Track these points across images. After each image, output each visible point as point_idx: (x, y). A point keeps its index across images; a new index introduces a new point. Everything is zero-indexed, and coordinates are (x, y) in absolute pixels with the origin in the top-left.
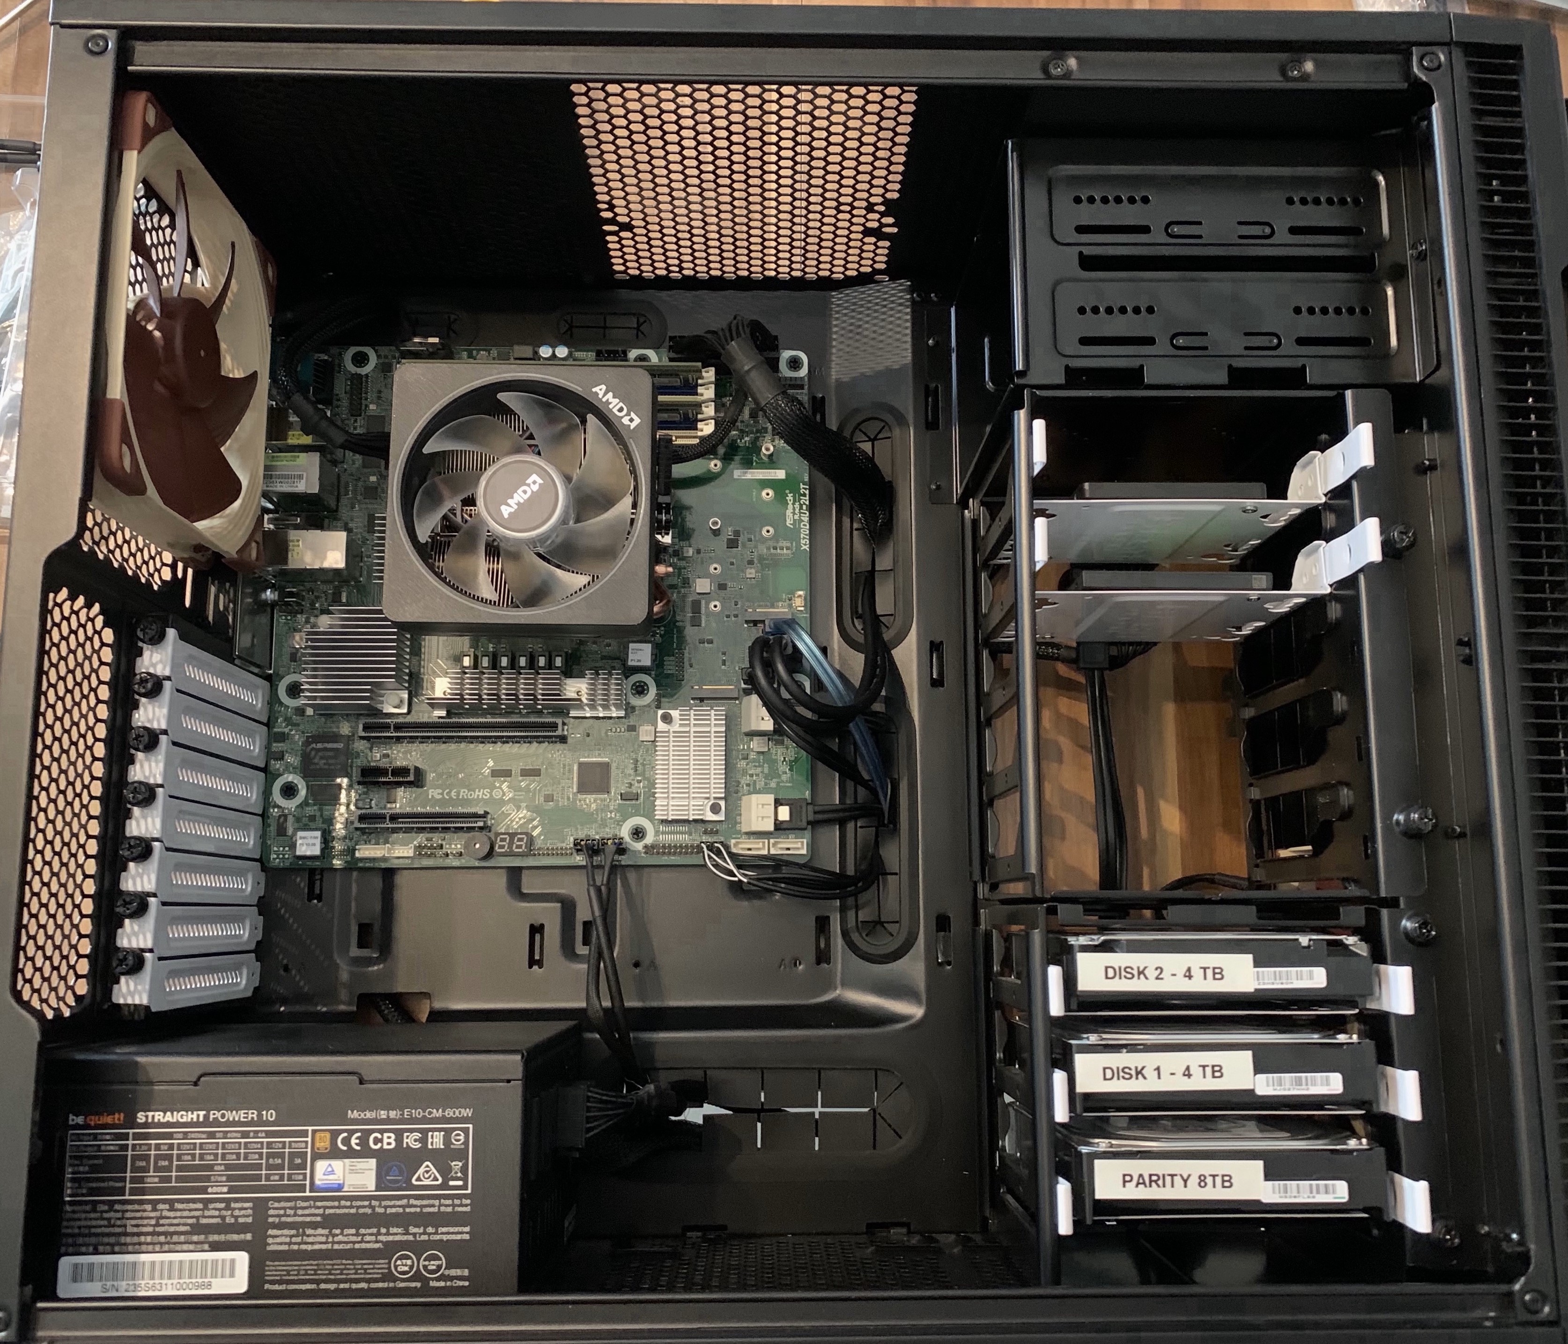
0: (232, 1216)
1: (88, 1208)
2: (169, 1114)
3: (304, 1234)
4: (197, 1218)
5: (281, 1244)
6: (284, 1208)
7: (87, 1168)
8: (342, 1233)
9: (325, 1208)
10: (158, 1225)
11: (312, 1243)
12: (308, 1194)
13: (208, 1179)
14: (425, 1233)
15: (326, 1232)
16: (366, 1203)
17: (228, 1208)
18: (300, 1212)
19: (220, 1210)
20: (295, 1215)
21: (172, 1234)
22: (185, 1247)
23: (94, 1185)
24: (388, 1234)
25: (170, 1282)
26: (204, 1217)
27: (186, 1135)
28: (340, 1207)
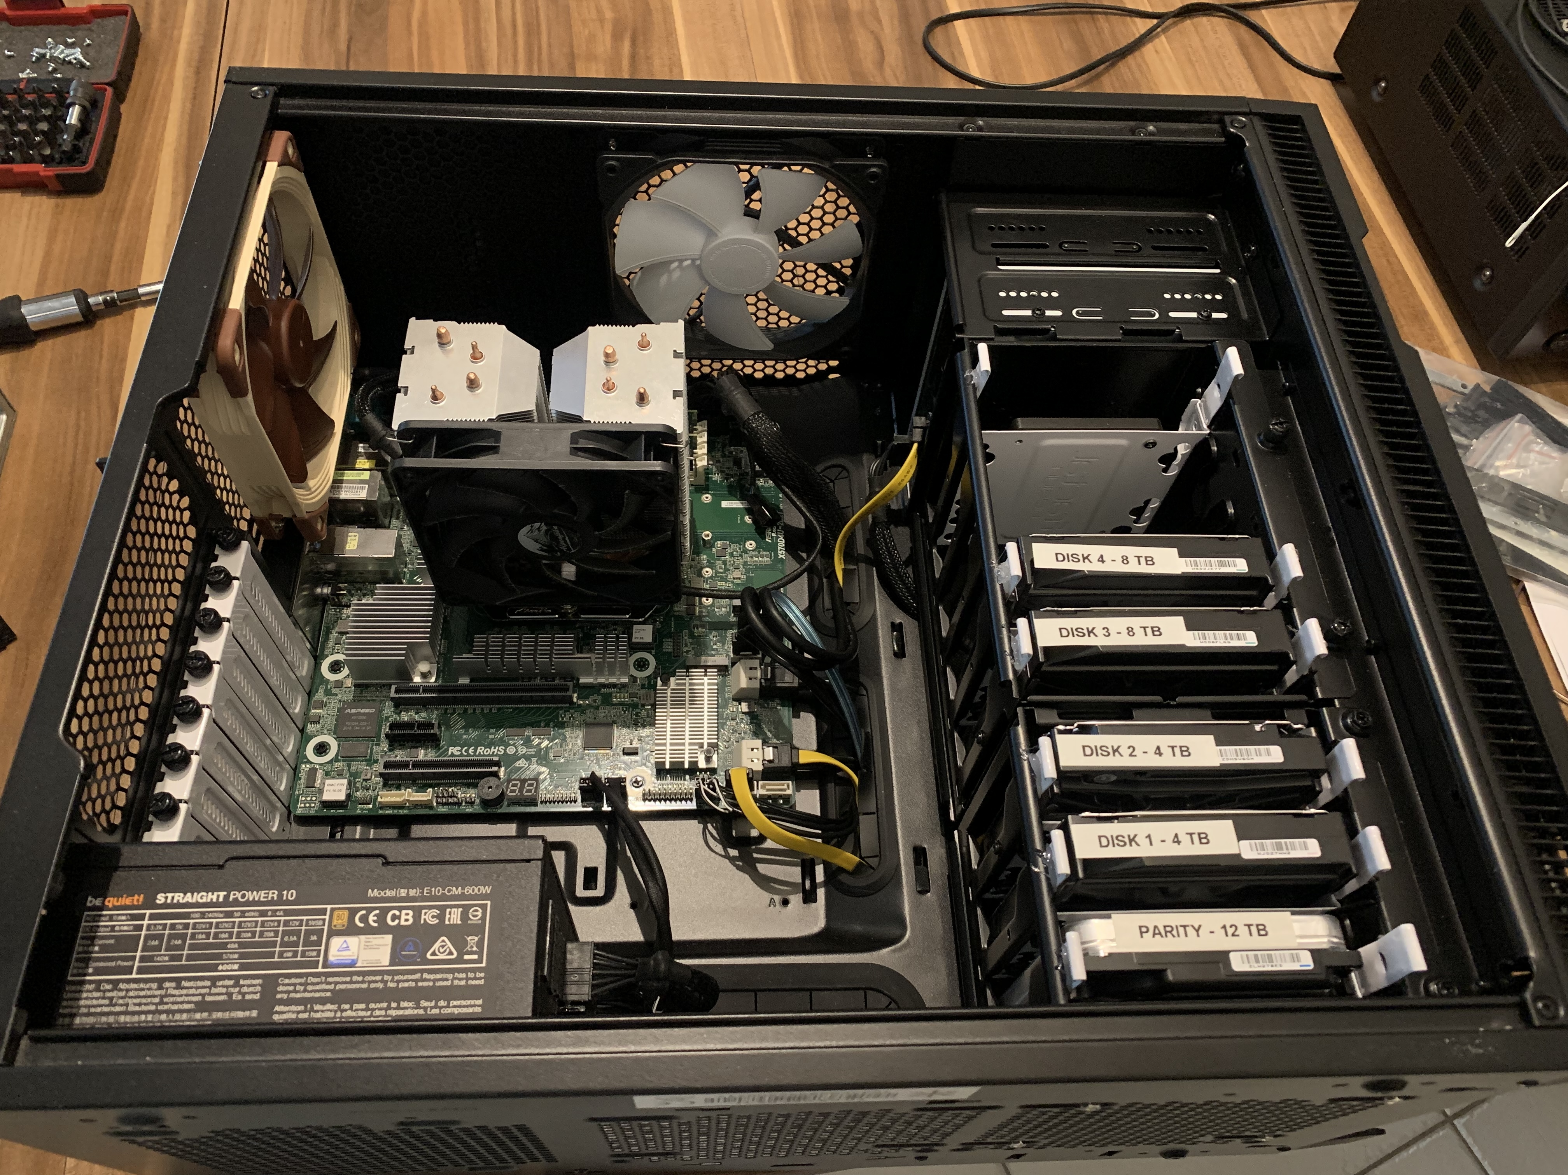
0: (239, 992)
1: (92, 987)
2: (189, 895)
4: (203, 995)
6: (295, 985)
8: (351, 1009)
9: (336, 983)
10: (161, 1003)
12: (320, 970)
13: (219, 957)
14: (436, 1007)
15: (334, 1007)
16: (379, 978)
17: (236, 985)
18: (310, 988)
19: (227, 987)
20: (305, 991)
23: (102, 964)
24: (398, 1008)
26: (210, 994)
27: (203, 915)
28: (351, 982)
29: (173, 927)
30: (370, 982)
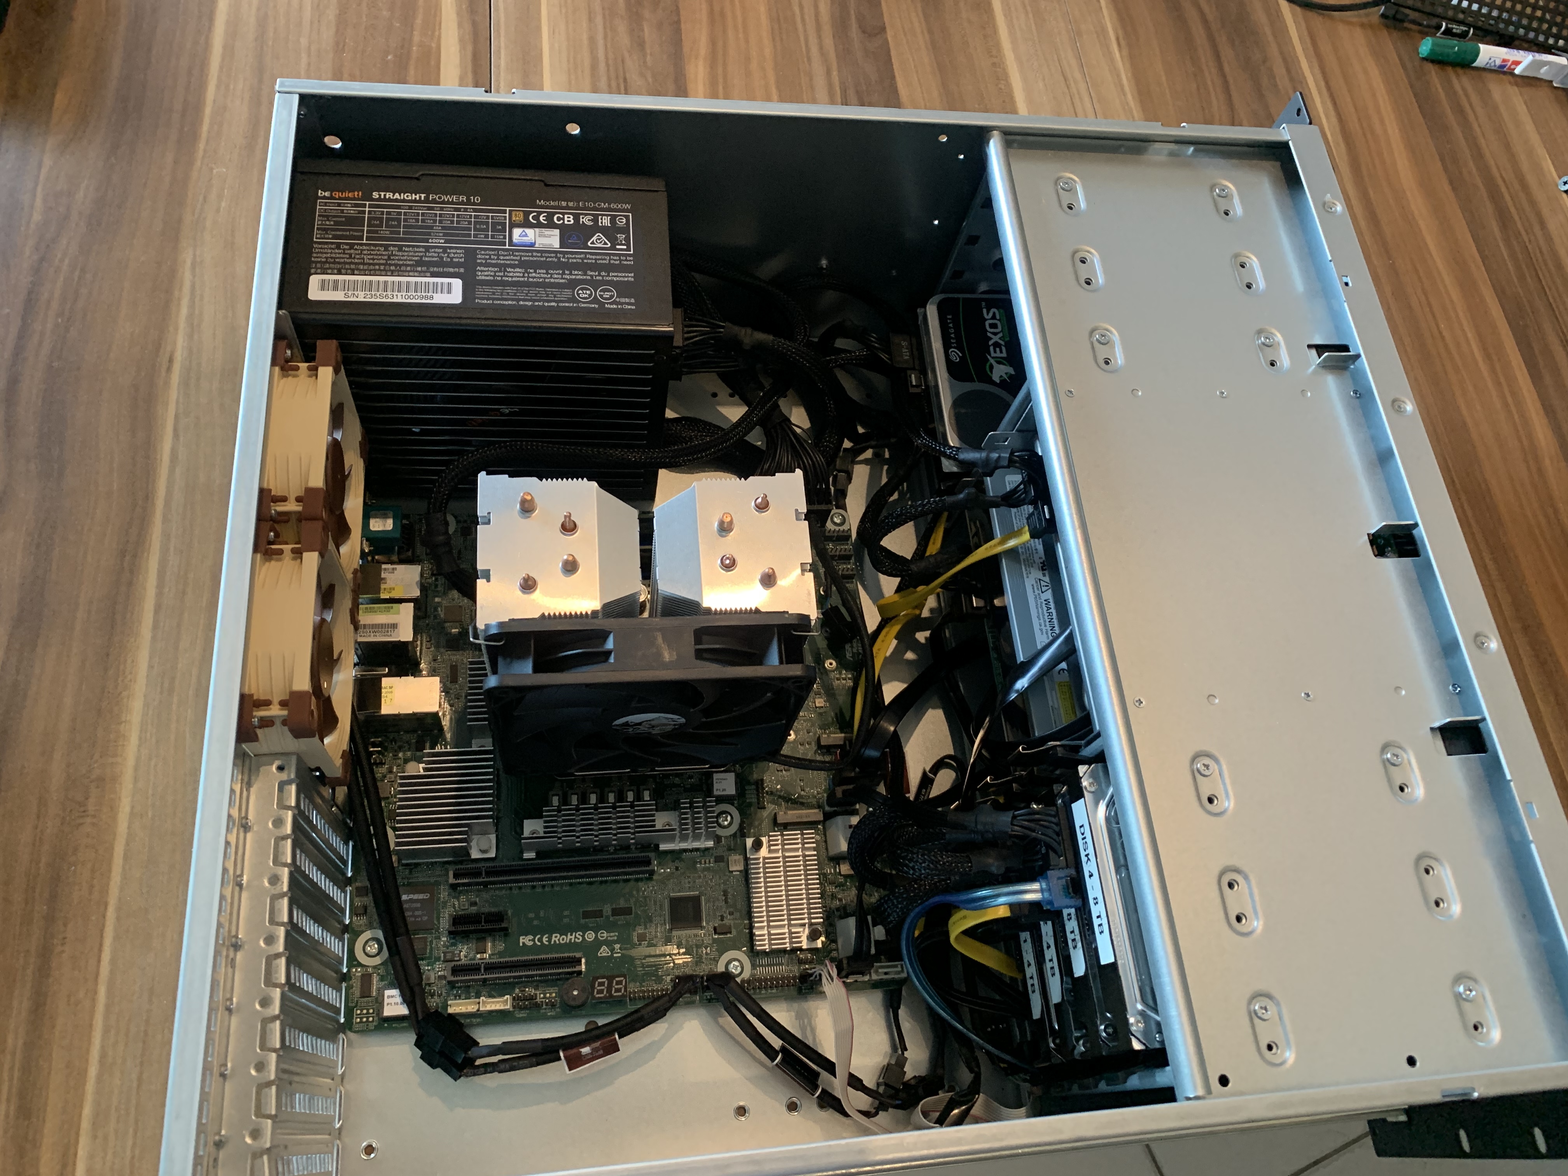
0: (448, 257)
1: (333, 246)
2: (397, 194)
3: (505, 271)
4: (421, 257)
5: (487, 276)
6: (490, 255)
7: (332, 223)
8: (535, 272)
9: (521, 256)
10: (389, 259)
11: (512, 277)
12: (507, 247)
13: (429, 234)
14: (599, 275)
15: (523, 271)
16: (553, 255)
17: (445, 252)
18: (502, 258)
19: (438, 253)
20: (498, 259)
21: (400, 266)
22: (411, 274)
23: (338, 233)
24: (571, 274)
25: (399, 294)
26: (426, 256)
27: (410, 208)
28: (532, 256)
29: (388, 213)
30: (547, 257)
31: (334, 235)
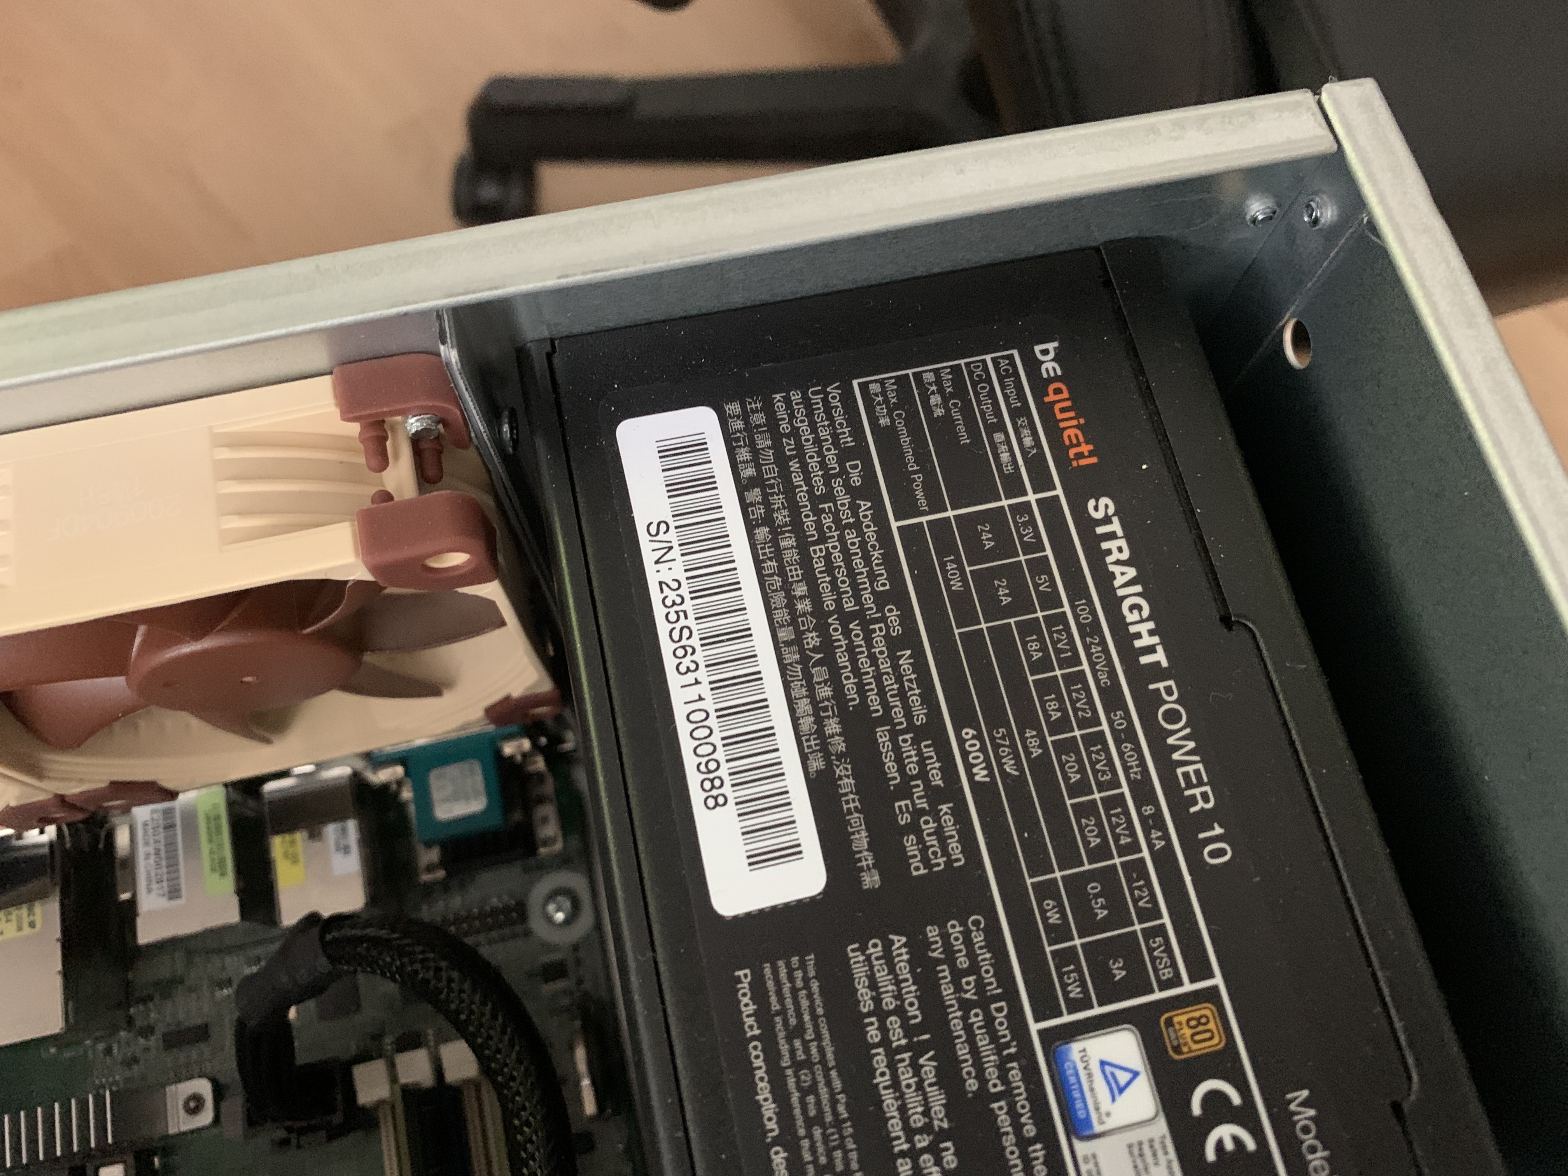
0: (917, 813)
1: (847, 440)
3: (917, 1050)
4: (887, 719)
5: (873, 985)
6: (974, 968)
7: (939, 412)
9: (1008, 1094)
10: (845, 619)
12: (1034, 1028)
13: (996, 719)
15: (941, 1123)
17: (935, 796)
19: (923, 774)
21: (829, 661)
22: (804, 706)
23: (905, 440)
26: (894, 735)
27: (1091, 630)
28: (1023, 1143)
29: (1040, 567)
31: (892, 429)
